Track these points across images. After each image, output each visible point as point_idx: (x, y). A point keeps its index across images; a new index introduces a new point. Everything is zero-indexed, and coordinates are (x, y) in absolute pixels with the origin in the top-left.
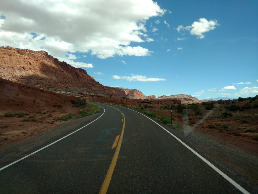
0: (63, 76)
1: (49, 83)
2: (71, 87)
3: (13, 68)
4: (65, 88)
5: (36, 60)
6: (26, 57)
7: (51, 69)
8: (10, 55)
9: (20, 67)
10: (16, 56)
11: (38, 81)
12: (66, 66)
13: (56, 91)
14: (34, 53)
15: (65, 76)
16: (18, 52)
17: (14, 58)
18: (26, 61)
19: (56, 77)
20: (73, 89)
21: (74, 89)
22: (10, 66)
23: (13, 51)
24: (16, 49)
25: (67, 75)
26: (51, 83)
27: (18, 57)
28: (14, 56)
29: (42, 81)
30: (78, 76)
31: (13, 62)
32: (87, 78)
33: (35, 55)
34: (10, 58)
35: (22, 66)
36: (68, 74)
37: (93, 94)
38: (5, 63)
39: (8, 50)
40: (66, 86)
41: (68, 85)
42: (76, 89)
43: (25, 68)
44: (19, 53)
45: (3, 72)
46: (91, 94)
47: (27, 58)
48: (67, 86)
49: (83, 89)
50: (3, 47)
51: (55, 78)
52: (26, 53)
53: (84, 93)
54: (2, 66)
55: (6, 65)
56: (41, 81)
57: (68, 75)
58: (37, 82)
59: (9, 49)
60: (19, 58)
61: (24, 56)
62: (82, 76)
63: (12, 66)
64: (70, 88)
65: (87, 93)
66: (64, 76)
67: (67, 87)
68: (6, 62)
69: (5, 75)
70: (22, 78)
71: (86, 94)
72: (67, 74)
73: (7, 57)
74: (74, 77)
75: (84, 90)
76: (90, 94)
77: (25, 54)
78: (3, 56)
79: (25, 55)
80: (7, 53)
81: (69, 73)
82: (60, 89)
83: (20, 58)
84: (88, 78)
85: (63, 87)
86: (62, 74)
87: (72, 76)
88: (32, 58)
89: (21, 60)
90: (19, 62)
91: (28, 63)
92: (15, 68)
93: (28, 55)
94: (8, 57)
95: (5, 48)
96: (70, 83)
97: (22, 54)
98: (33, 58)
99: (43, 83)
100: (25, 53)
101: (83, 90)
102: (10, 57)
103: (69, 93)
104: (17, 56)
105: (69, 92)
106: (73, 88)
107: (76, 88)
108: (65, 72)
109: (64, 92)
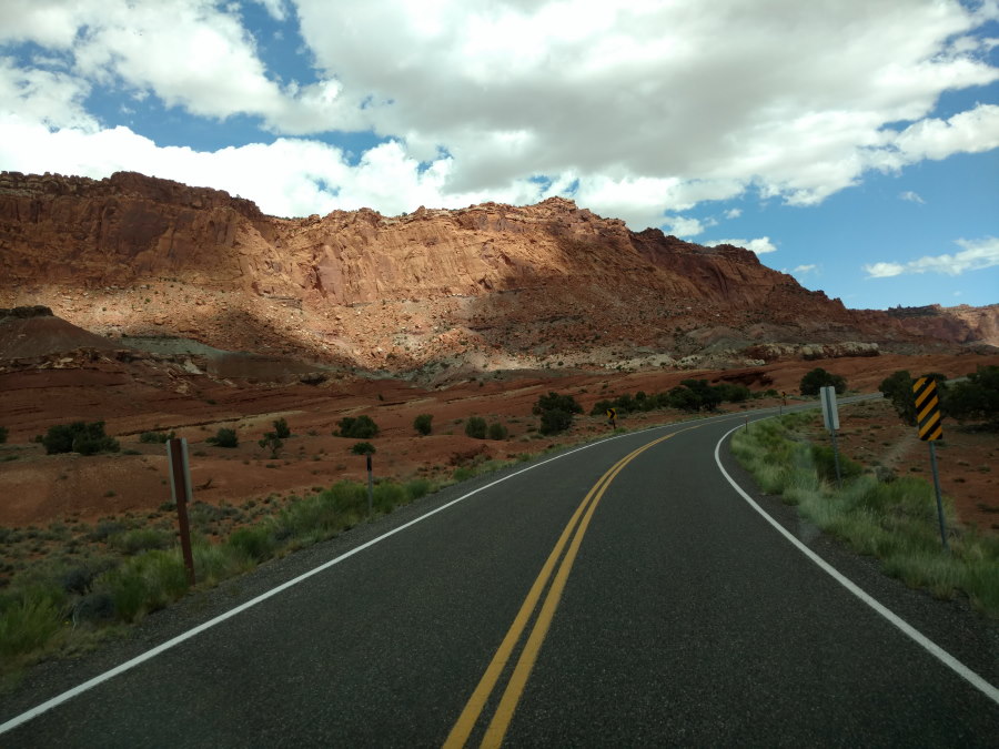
0: (652, 287)
1: (590, 327)
2: (696, 328)
3: (446, 291)
4: (670, 341)
5: (532, 241)
6: (491, 234)
7: (594, 265)
8: (431, 243)
9: (472, 283)
10: (452, 243)
11: (545, 327)
12: (661, 248)
13: (622, 358)
14: (521, 213)
15: (663, 290)
16: (458, 221)
17: (444, 250)
18: (492, 253)
19: (623, 300)
20: (706, 338)
21: (711, 339)
22: (435, 286)
23: (441, 223)
24: (451, 212)
25: (670, 283)
26: (601, 329)
27: (461, 242)
28: (446, 240)
29: (562, 322)
30: (722, 280)
31: (446, 266)
32: (763, 282)
33: (523, 221)
34: (432, 255)
35: (480, 276)
36: (675, 277)
37: (820, 349)
38: (418, 279)
39: (423, 222)
40: (673, 332)
41: (682, 324)
42: (722, 337)
43: (489, 284)
44: (461, 224)
45: (411, 314)
46: (808, 350)
47: (492, 241)
48: (679, 329)
49: (761, 330)
50: (405, 214)
51: (618, 304)
52: (486, 218)
53: (767, 348)
54: (409, 291)
55: (422, 285)
56: (556, 323)
57: (675, 282)
58: (541, 332)
59: (425, 219)
60: (462, 245)
61: (479, 231)
62: (738, 278)
63: (442, 285)
64: (692, 334)
65: (783, 345)
66: (657, 286)
67: (680, 334)
68: (420, 274)
69: (417, 327)
70: (482, 325)
71: (783, 350)
72: (669, 278)
73: (422, 254)
74: (706, 289)
75: (766, 337)
76: (800, 351)
77: (483, 224)
78: (406, 251)
79: (486, 230)
80: (418, 238)
81: (678, 274)
82: (642, 350)
83: (468, 243)
84: (769, 283)
85: (659, 335)
86: (646, 280)
87: (695, 285)
88: (513, 238)
89: (474, 250)
90: (464, 260)
91: (501, 260)
92: (455, 290)
93: (499, 226)
94: (425, 250)
95: (411, 217)
96: (688, 313)
97: (473, 229)
98: (520, 235)
99: (567, 331)
100: (484, 221)
101: (759, 337)
102: (434, 248)
103: (689, 360)
104: (455, 239)
105: (692, 353)
106: (708, 334)
107: (720, 329)
108: (661, 272)
109: (665, 358)
